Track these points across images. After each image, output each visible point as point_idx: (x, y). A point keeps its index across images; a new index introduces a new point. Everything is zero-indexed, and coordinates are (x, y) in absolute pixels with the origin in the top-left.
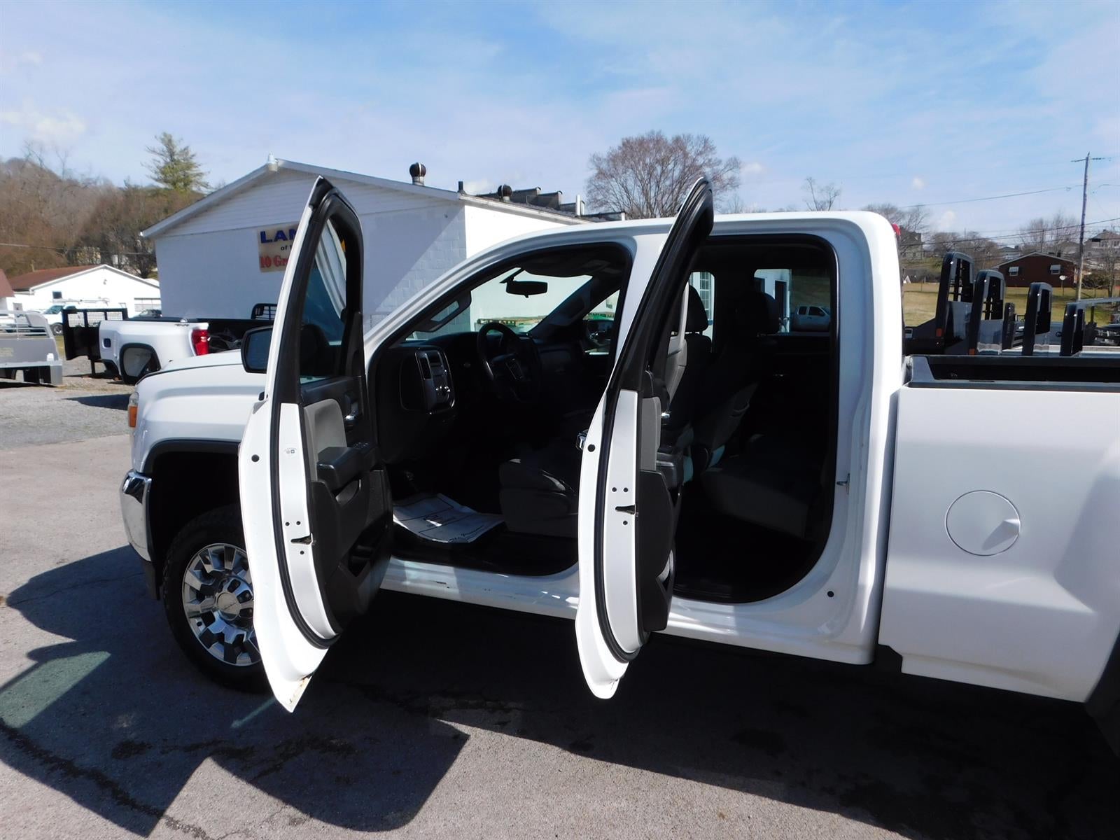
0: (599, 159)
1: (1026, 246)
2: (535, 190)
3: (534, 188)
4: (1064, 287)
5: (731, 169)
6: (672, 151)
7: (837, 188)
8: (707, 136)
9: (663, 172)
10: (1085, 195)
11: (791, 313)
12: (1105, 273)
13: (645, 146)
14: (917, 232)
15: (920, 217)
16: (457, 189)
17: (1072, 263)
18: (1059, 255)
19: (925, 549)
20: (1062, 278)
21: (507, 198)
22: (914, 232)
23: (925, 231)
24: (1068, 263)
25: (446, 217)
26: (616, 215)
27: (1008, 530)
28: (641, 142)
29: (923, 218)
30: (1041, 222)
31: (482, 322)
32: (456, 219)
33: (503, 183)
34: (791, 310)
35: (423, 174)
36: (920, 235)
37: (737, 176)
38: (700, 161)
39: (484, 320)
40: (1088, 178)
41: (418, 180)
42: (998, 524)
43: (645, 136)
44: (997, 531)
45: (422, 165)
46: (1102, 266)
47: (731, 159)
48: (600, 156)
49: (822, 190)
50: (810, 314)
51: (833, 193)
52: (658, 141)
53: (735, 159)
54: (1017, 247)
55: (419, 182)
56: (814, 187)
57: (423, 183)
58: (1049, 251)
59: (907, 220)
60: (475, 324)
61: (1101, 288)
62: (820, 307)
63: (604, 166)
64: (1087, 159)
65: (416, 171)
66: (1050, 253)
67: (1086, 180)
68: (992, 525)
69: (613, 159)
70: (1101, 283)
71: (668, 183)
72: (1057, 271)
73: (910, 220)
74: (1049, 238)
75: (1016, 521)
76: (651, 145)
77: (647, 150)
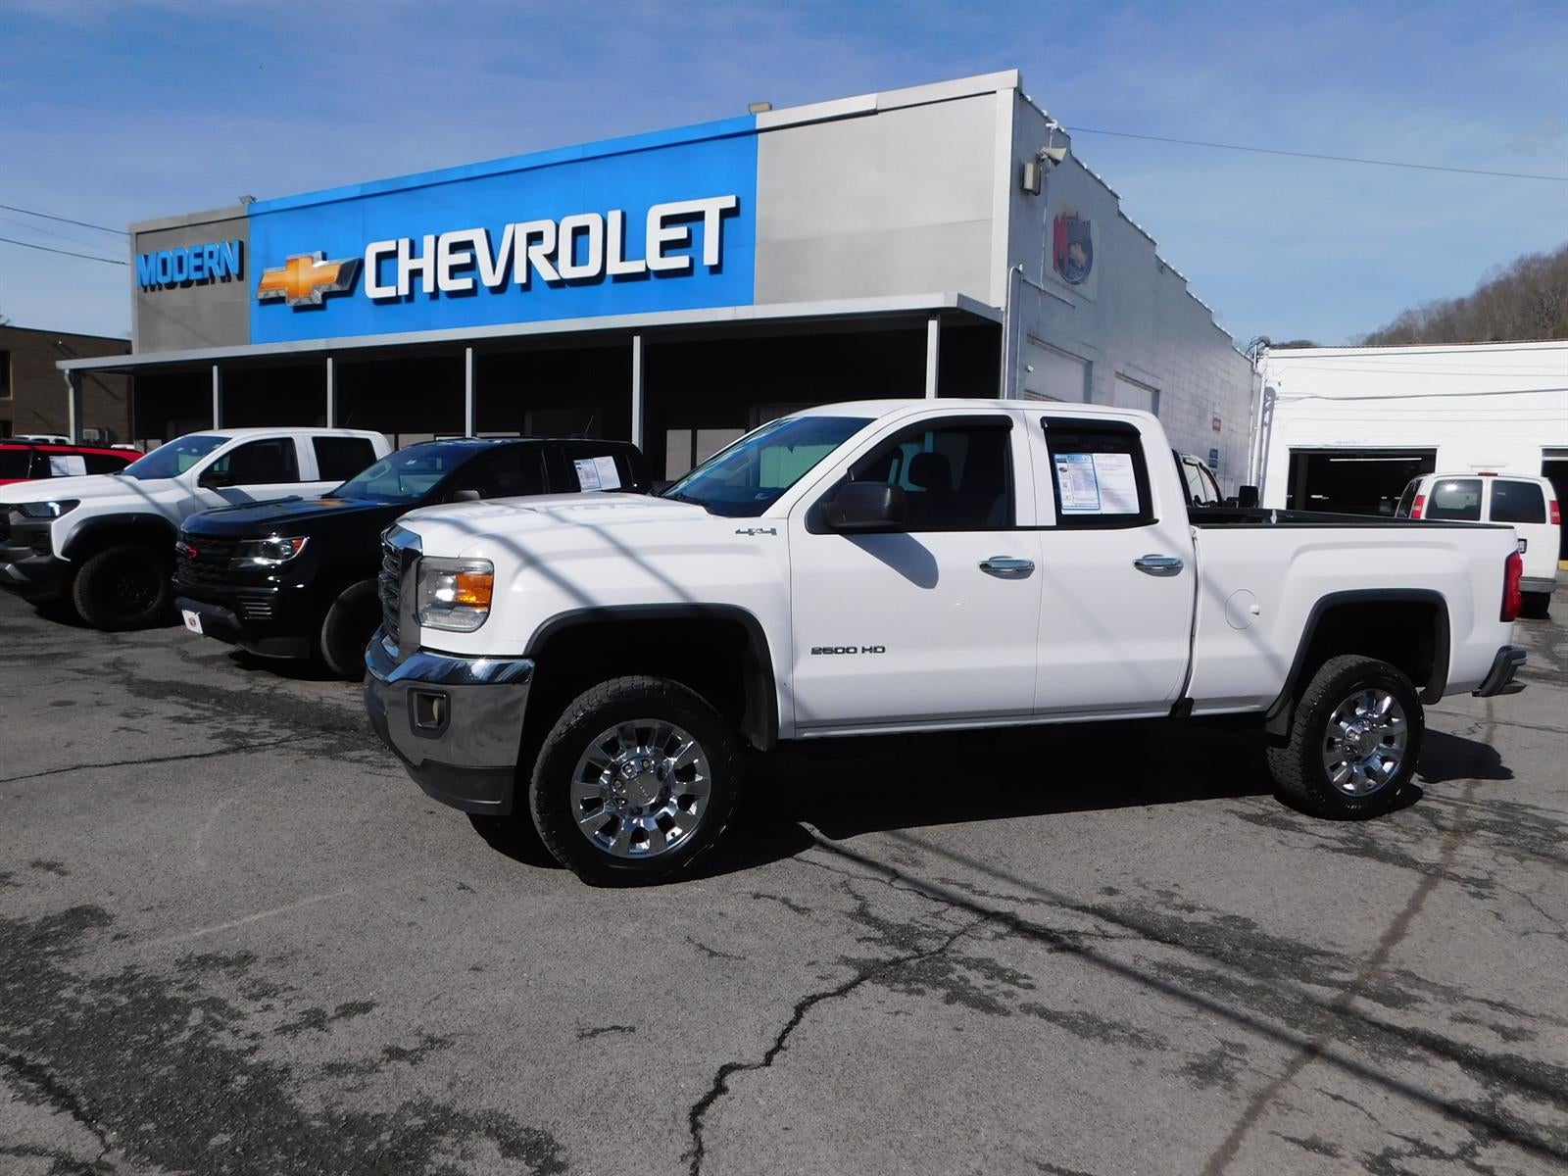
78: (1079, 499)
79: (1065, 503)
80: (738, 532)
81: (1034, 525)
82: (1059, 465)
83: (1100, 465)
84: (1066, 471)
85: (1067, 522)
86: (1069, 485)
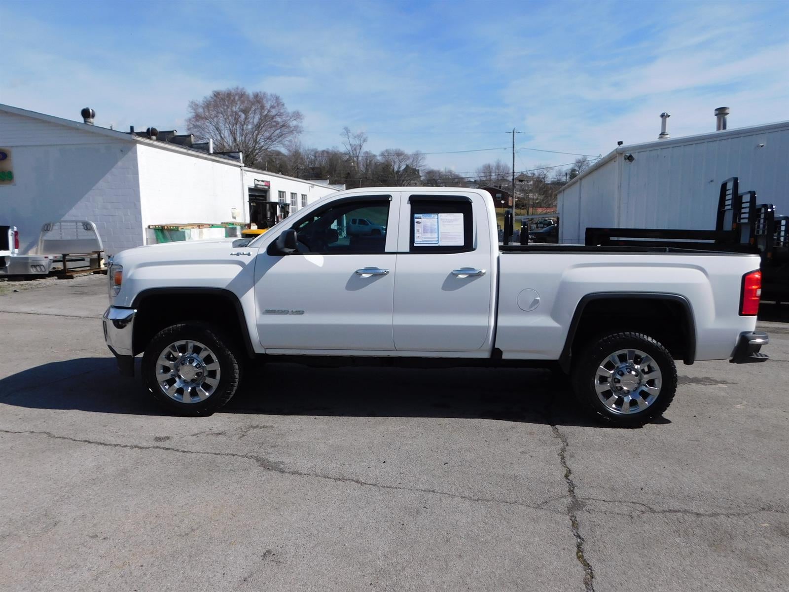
0: (197, 105)
1: (481, 181)
2: (173, 132)
3: (172, 130)
4: (504, 207)
5: (295, 120)
6: (253, 104)
7: (364, 136)
8: (278, 95)
9: (246, 118)
10: (514, 153)
11: (347, 223)
12: (525, 200)
13: (232, 98)
14: (417, 169)
15: (419, 159)
16: (129, 131)
17: (507, 193)
18: (500, 187)
19: (511, 311)
20: (503, 202)
21: (154, 137)
22: (415, 169)
23: (422, 168)
24: (506, 193)
25: (122, 151)
26: (236, 154)
27: (536, 302)
28: (229, 95)
29: (421, 160)
30: (489, 166)
31: (151, 227)
32: (130, 153)
33: (151, 126)
34: (347, 221)
35: (93, 116)
36: (419, 170)
37: (300, 125)
38: (274, 112)
39: (152, 226)
40: (514, 143)
41: (89, 121)
42: (533, 300)
43: (233, 91)
44: (533, 302)
45: (92, 110)
46: (522, 195)
47: (295, 112)
48: (197, 103)
49: (355, 137)
50: (359, 224)
51: (362, 139)
52: (242, 95)
53: (298, 113)
54: (475, 181)
55: (90, 122)
56: (350, 134)
57: (92, 123)
58: (494, 185)
59: (411, 161)
60: (146, 228)
61: (523, 209)
62: (365, 220)
63: (201, 110)
64: (513, 132)
65: (86, 114)
66: (495, 186)
67: (513, 145)
68: (531, 300)
69: (207, 105)
70: (523, 206)
71: (250, 127)
72: (499, 198)
73: (413, 161)
74: (494, 177)
75: (539, 298)
76: (237, 98)
77: (233, 102)
78: (425, 238)
79: (416, 240)
80: (232, 254)
81: (396, 251)
82: (416, 220)
83: (441, 219)
84: (420, 223)
85: (415, 250)
86: (420, 231)
